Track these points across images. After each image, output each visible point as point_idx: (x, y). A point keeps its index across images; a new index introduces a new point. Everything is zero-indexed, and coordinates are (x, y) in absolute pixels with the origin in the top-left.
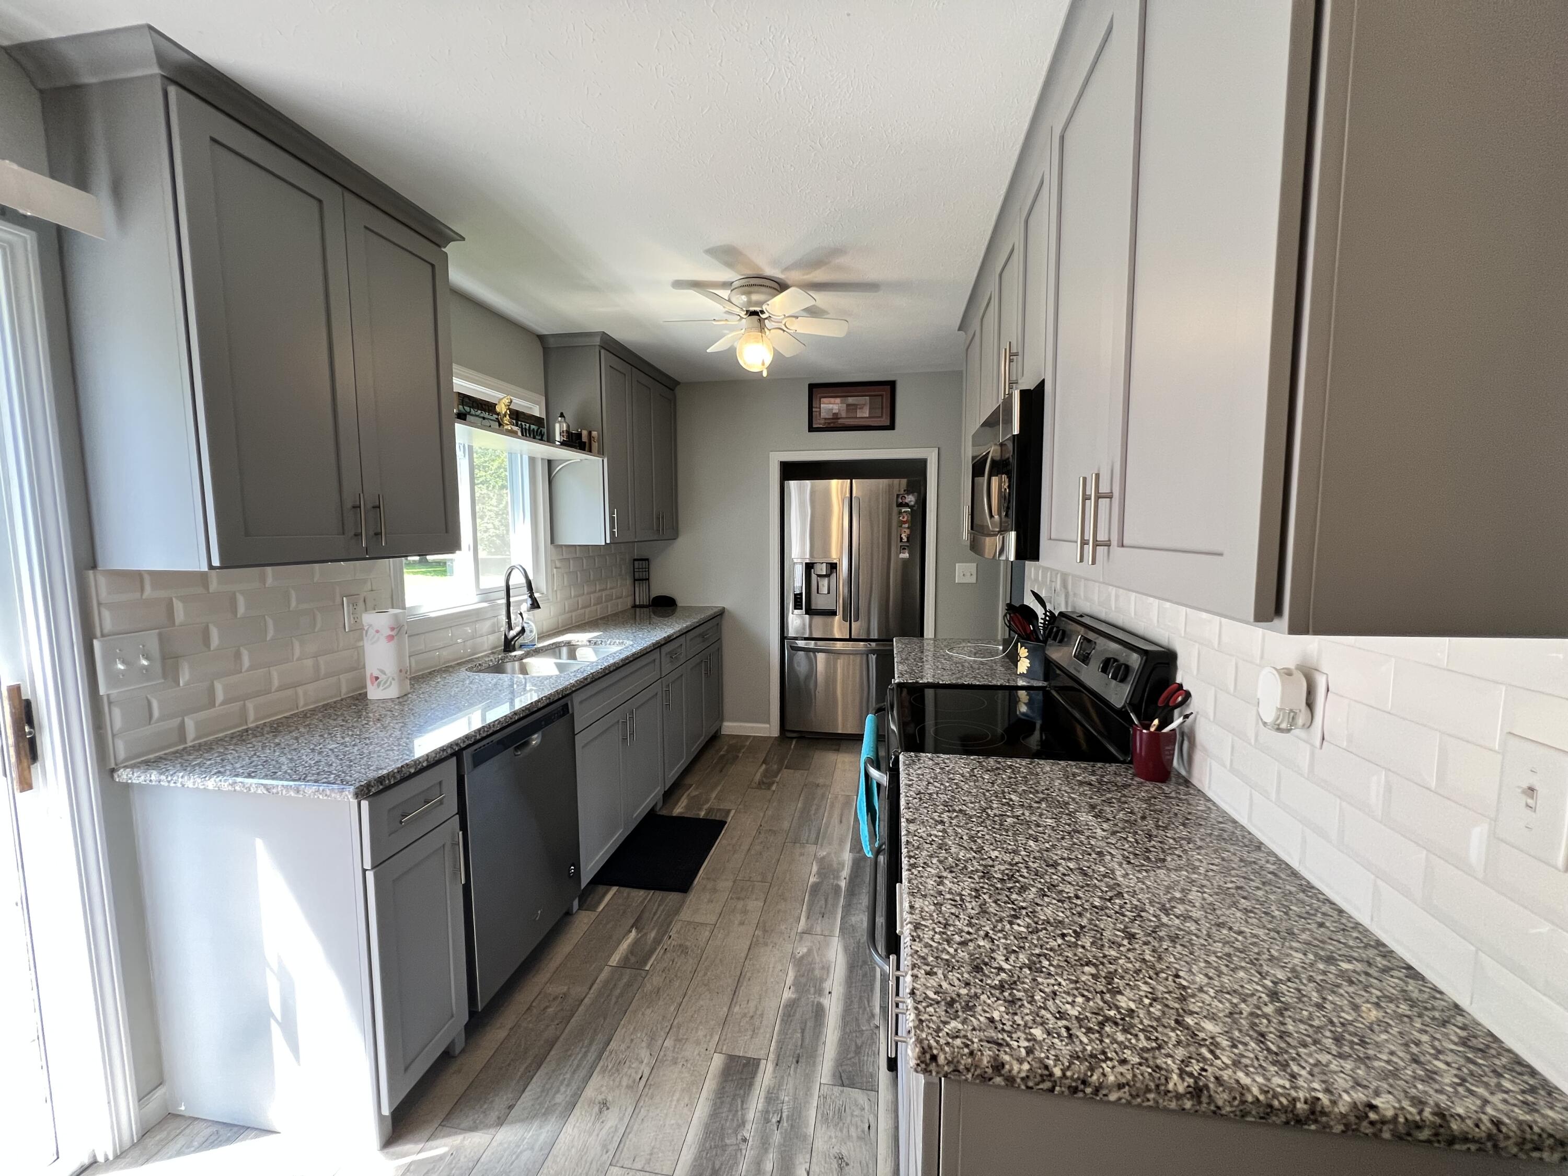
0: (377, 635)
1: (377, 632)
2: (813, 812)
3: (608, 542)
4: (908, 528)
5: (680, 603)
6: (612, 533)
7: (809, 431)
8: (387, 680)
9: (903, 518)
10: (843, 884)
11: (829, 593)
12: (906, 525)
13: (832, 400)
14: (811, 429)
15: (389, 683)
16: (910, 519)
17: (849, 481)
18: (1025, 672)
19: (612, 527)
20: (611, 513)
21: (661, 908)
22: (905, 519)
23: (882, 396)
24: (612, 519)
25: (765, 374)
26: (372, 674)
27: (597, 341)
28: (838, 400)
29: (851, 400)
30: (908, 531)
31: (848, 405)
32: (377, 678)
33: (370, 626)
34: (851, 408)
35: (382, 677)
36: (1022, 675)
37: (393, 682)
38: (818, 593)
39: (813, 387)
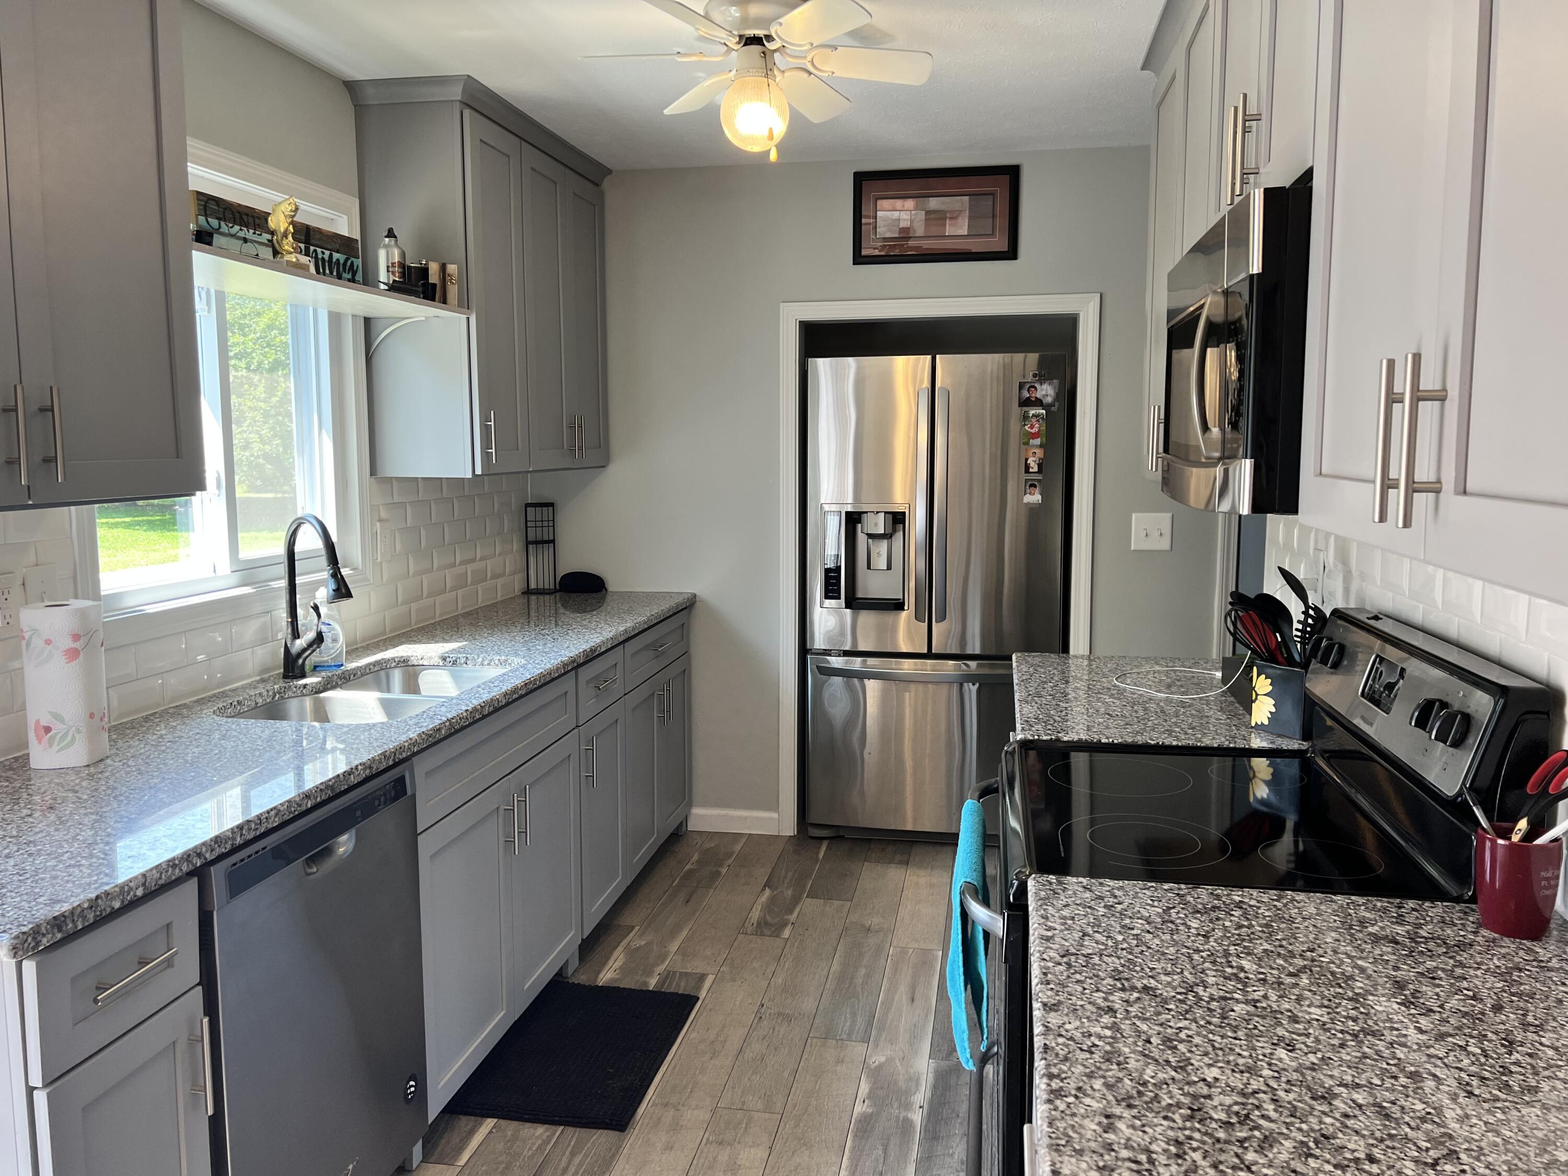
0: (49, 647)
1: (48, 642)
2: (859, 981)
3: (479, 471)
4: (1041, 446)
5: (613, 585)
6: (486, 456)
7: (855, 262)
8: (67, 733)
9: (1032, 427)
10: (917, 1118)
11: (889, 567)
12: (1038, 441)
13: (899, 203)
14: (859, 259)
15: (69, 738)
16: (1043, 428)
17: (929, 357)
18: (1266, 722)
19: (486, 444)
20: (485, 418)
21: (577, 1160)
22: (1035, 430)
23: (993, 194)
24: (485, 429)
25: (773, 156)
26: (38, 722)
27: (456, 93)
28: (910, 203)
29: (934, 203)
30: (1040, 453)
31: (928, 213)
32: (48, 729)
33: (35, 631)
34: (936, 218)
35: (57, 728)
36: (1259, 727)
37: (77, 736)
38: (869, 567)
39: (861, 179)
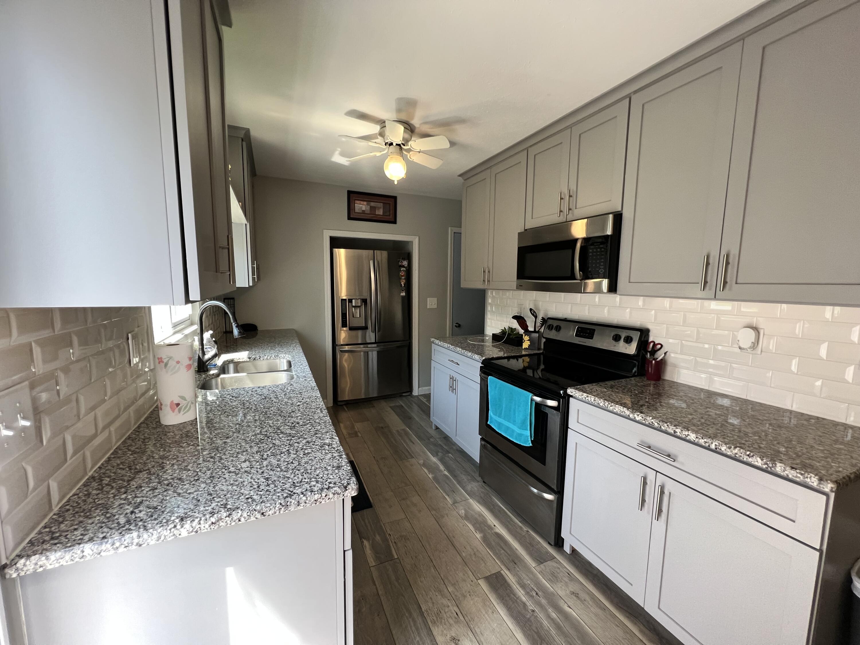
2: (394, 442)
3: (251, 284)
4: (404, 279)
5: (259, 328)
6: (253, 279)
7: (348, 219)
9: (402, 273)
10: (446, 473)
11: (360, 316)
12: (403, 278)
13: (362, 202)
14: (349, 218)
16: (405, 274)
17: (372, 251)
18: (527, 347)
19: (253, 274)
20: (253, 264)
21: (367, 521)
22: (403, 274)
23: (389, 204)
24: (253, 268)
25: (396, 183)
26: (172, 402)
27: (242, 134)
28: (365, 203)
29: (372, 204)
30: (404, 281)
31: (371, 207)
32: (178, 405)
34: (373, 208)
35: (183, 403)
36: (526, 349)
38: (353, 317)
39: (350, 193)
